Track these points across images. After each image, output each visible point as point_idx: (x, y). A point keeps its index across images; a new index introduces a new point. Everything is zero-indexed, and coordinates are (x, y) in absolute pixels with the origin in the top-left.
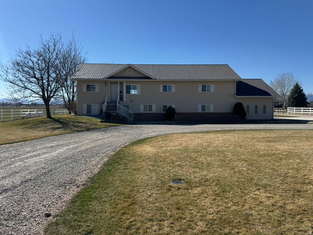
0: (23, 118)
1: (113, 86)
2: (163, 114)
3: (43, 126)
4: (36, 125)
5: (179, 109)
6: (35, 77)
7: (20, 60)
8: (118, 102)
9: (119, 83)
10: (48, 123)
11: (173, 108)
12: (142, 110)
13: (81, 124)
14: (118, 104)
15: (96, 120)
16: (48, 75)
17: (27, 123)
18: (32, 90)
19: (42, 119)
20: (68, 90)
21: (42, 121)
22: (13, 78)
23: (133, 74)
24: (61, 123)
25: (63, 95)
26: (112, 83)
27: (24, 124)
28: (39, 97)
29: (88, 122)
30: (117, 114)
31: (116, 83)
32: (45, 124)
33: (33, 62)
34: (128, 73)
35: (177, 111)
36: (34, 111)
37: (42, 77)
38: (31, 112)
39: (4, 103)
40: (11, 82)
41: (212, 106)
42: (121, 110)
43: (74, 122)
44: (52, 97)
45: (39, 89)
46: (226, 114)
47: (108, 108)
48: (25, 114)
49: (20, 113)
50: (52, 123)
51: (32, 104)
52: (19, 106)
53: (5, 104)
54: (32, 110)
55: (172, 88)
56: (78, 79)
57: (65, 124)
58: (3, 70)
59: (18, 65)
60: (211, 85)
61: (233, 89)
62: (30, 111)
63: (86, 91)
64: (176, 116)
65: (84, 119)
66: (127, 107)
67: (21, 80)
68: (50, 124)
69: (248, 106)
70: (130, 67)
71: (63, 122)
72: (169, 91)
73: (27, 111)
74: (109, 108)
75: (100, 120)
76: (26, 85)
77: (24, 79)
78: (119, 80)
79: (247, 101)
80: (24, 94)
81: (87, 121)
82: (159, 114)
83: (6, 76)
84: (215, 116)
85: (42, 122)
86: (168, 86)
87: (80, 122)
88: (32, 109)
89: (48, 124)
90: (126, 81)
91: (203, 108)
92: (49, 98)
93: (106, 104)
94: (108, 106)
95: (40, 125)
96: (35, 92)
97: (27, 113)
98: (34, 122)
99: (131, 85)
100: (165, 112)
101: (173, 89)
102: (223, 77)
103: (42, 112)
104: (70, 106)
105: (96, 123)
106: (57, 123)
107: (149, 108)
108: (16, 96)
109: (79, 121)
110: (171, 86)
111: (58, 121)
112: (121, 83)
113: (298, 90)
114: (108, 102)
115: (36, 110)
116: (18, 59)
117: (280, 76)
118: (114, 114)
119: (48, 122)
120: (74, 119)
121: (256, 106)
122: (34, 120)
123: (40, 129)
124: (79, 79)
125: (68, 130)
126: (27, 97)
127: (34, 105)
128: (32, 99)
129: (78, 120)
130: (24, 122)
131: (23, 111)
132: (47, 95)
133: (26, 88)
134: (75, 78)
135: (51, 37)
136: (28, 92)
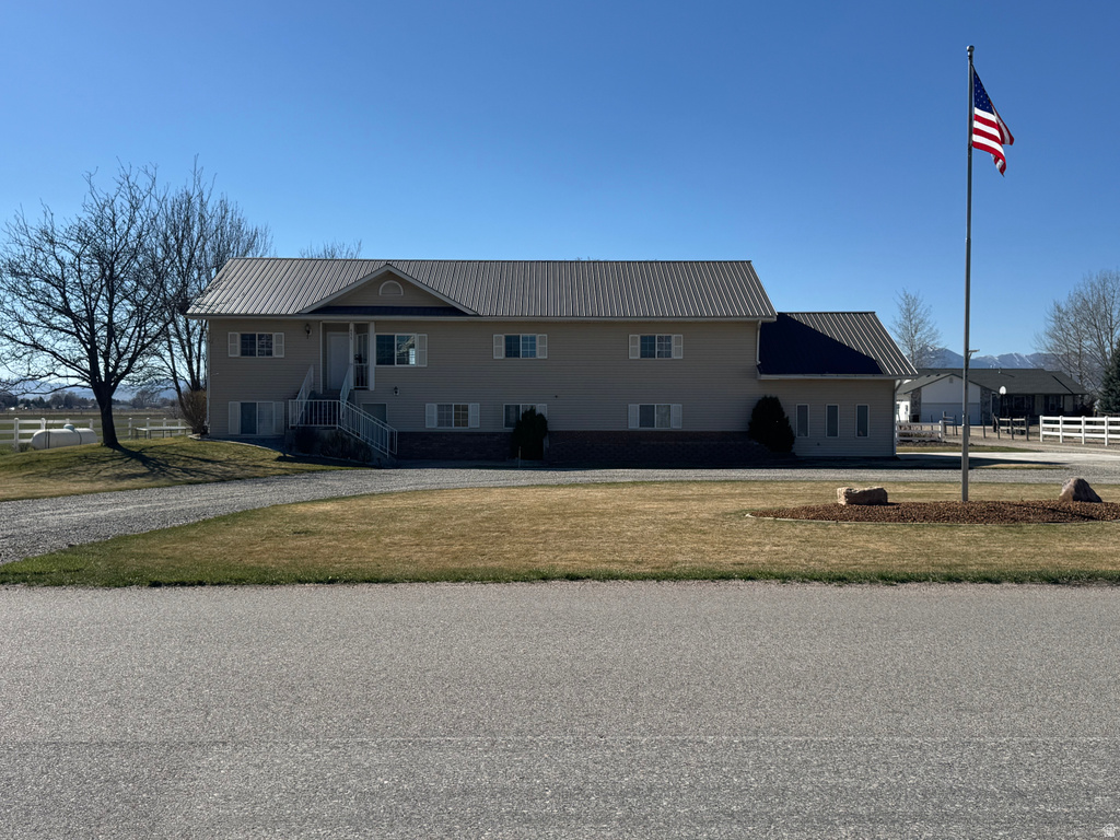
0: (24, 447)
1: (335, 339)
2: (506, 434)
3: (88, 470)
4: (66, 468)
5: (562, 416)
6: (66, 311)
7: (21, 253)
8: (344, 394)
9: (352, 327)
10: (105, 462)
11: (541, 415)
12: (431, 422)
13: (210, 465)
14: (343, 403)
15: (265, 454)
16: (111, 305)
17: (39, 461)
18: (54, 354)
19: (85, 451)
20: (191, 346)
21: (86, 457)
23: (400, 298)
24: (145, 461)
25: (173, 365)
26: (327, 327)
27: (29, 464)
28: (78, 377)
29: (235, 460)
30: (337, 433)
31: (344, 327)
32: (95, 466)
33: (61, 263)
34: (386, 296)
35: (551, 428)
36: (61, 426)
37: (91, 312)
38: (51, 430)
41: (676, 410)
42: (353, 418)
43: (188, 459)
44: (122, 376)
45: (79, 352)
46: (725, 435)
47: (311, 415)
48: (30, 436)
49: (13, 431)
50: (117, 463)
51: (57, 400)
54: (56, 422)
55: (538, 346)
56: (212, 315)
57: (158, 465)
59: (14, 274)
60: (673, 336)
61: (749, 350)
62: (48, 426)
63: (238, 355)
64: (546, 443)
65: (226, 450)
66: (380, 411)
67: (22, 322)
68: (110, 463)
69: (802, 410)
70: (389, 274)
71: (154, 459)
72: (525, 355)
73: (38, 427)
74: (316, 415)
75: (278, 454)
76: (37, 336)
77: (30, 318)
78: (352, 320)
79: (798, 392)
80: (31, 365)
81: (232, 457)
82: (493, 434)
84: (681, 443)
85: (88, 459)
86: (525, 339)
87: (207, 461)
88: (54, 419)
89: (105, 466)
90: (376, 322)
91: (647, 414)
92: (114, 378)
93: (303, 399)
94: (311, 408)
95: (80, 468)
96: (65, 361)
97: (37, 432)
98: (61, 459)
99: (396, 335)
100: (510, 429)
101: (541, 351)
102: (720, 309)
103: (89, 430)
104: (192, 405)
105: (261, 463)
106: (133, 461)
107: (457, 416)
109: (206, 457)
110: (533, 339)
111: (137, 456)
112: (361, 329)
114: (313, 395)
115: (68, 423)
116: (15, 251)
117: (1092, 285)
118: (326, 434)
119: (107, 459)
120: (191, 451)
121: (832, 411)
122: (61, 453)
123: (78, 478)
124: (215, 315)
125: (162, 481)
126: (41, 377)
127: (63, 403)
128: (54, 381)
129: (204, 453)
130: (27, 459)
131: (22, 427)
132: (106, 370)
133: (37, 346)
134: (202, 312)
135: (122, 180)
136: (42, 362)
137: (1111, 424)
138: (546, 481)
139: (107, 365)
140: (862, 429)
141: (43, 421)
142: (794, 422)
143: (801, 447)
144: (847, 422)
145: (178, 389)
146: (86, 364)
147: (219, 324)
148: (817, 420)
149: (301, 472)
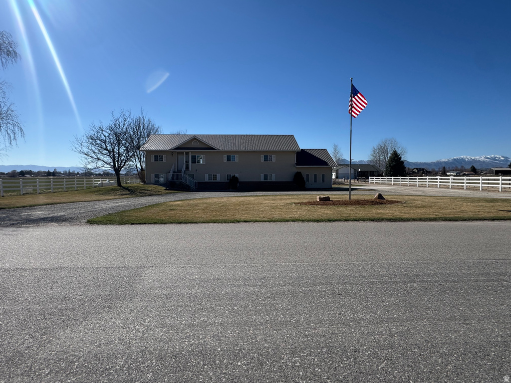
0: (96, 187)
1: (180, 156)
3: (113, 193)
4: (107, 192)
5: (243, 177)
6: (106, 149)
7: (94, 133)
8: (183, 171)
9: (184, 153)
11: (237, 177)
12: (207, 180)
13: (147, 191)
14: (182, 174)
15: (162, 188)
16: (119, 148)
17: (100, 190)
18: (104, 161)
19: (112, 188)
20: (141, 159)
22: (87, 150)
23: (198, 145)
24: (129, 190)
25: (136, 164)
26: (178, 153)
27: (97, 191)
30: (181, 183)
31: (183, 153)
32: (115, 192)
33: (105, 136)
34: (194, 145)
35: (240, 181)
36: (106, 181)
37: (113, 150)
38: (103, 182)
39: (71, 171)
40: (85, 154)
41: (274, 176)
42: (186, 179)
43: (141, 190)
44: (122, 167)
45: (110, 160)
46: (287, 183)
47: (173, 177)
48: (97, 183)
49: (92, 182)
50: (121, 191)
51: (104, 174)
52: (89, 176)
53: (72, 173)
55: (236, 158)
57: (132, 191)
58: (78, 143)
59: (92, 139)
60: (273, 155)
63: (154, 161)
64: (238, 185)
65: (151, 187)
66: (193, 176)
67: (94, 152)
69: (308, 175)
70: (194, 138)
72: (232, 161)
73: (99, 181)
74: (175, 177)
75: (165, 188)
76: (98, 156)
77: (97, 151)
78: (185, 151)
79: (307, 171)
80: (97, 164)
81: (152, 189)
82: (224, 182)
83: (80, 149)
85: (113, 190)
86: (232, 156)
88: (104, 179)
89: (118, 192)
90: (191, 152)
91: (266, 177)
92: (120, 168)
93: (171, 173)
94: (174, 175)
95: (111, 192)
96: (106, 163)
97: (99, 182)
98: (106, 190)
99: (197, 155)
100: (228, 181)
102: (285, 148)
103: (114, 182)
104: (141, 175)
105: (161, 191)
106: (126, 190)
107: (214, 178)
108: (89, 166)
109: (146, 189)
110: (234, 156)
112: (187, 154)
113: (396, 158)
114: (174, 172)
115: (108, 180)
116: (92, 133)
117: (383, 142)
118: (178, 183)
119: (119, 190)
120: (141, 187)
121: (315, 175)
122: (106, 188)
123: (111, 195)
124: (147, 150)
125: (134, 196)
126: (100, 167)
127: (106, 175)
128: (103, 168)
131: (95, 181)
133: (99, 159)
134: (144, 149)
135: (121, 113)
136: (100, 163)
137: (402, 179)
138: (238, 195)
139: (118, 164)
140: (323, 181)
141: (101, 180)
142: (305, 179)
143: (307, 185)
144: (319, 179)
145: (138, 171)
146: (112, 164)
147: (148, 153)
148: (312, 178)
149: (171, 193)
